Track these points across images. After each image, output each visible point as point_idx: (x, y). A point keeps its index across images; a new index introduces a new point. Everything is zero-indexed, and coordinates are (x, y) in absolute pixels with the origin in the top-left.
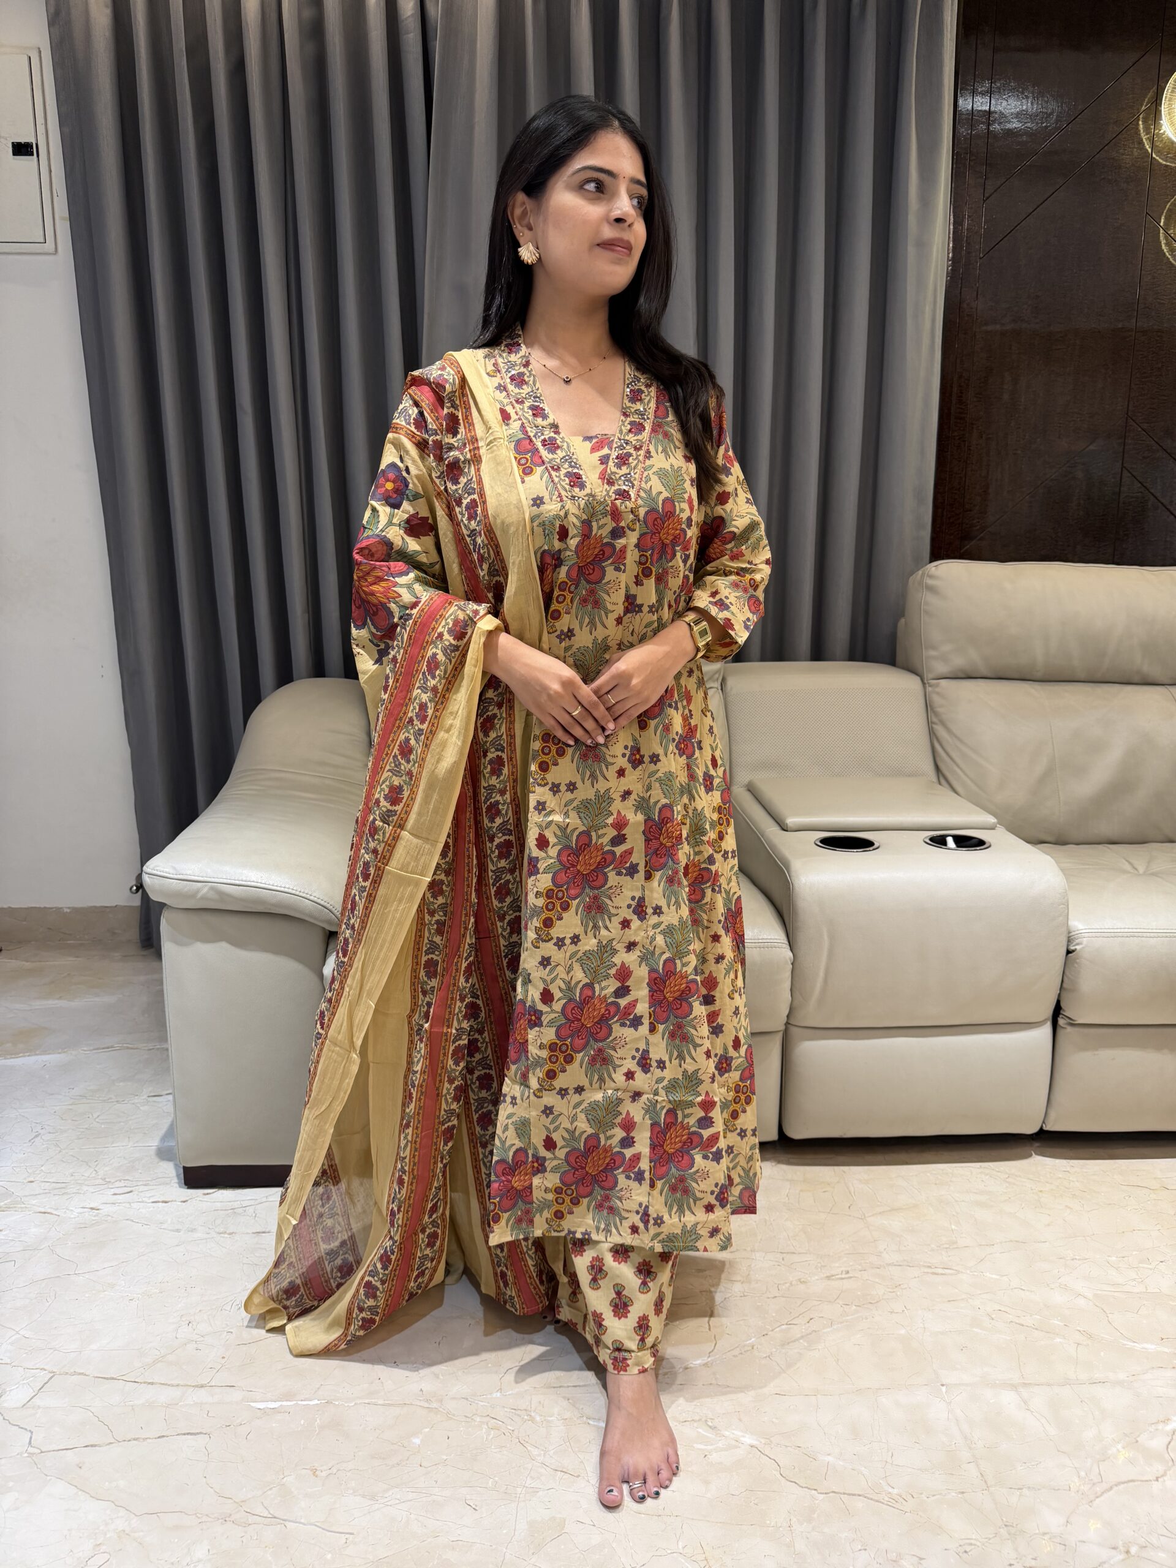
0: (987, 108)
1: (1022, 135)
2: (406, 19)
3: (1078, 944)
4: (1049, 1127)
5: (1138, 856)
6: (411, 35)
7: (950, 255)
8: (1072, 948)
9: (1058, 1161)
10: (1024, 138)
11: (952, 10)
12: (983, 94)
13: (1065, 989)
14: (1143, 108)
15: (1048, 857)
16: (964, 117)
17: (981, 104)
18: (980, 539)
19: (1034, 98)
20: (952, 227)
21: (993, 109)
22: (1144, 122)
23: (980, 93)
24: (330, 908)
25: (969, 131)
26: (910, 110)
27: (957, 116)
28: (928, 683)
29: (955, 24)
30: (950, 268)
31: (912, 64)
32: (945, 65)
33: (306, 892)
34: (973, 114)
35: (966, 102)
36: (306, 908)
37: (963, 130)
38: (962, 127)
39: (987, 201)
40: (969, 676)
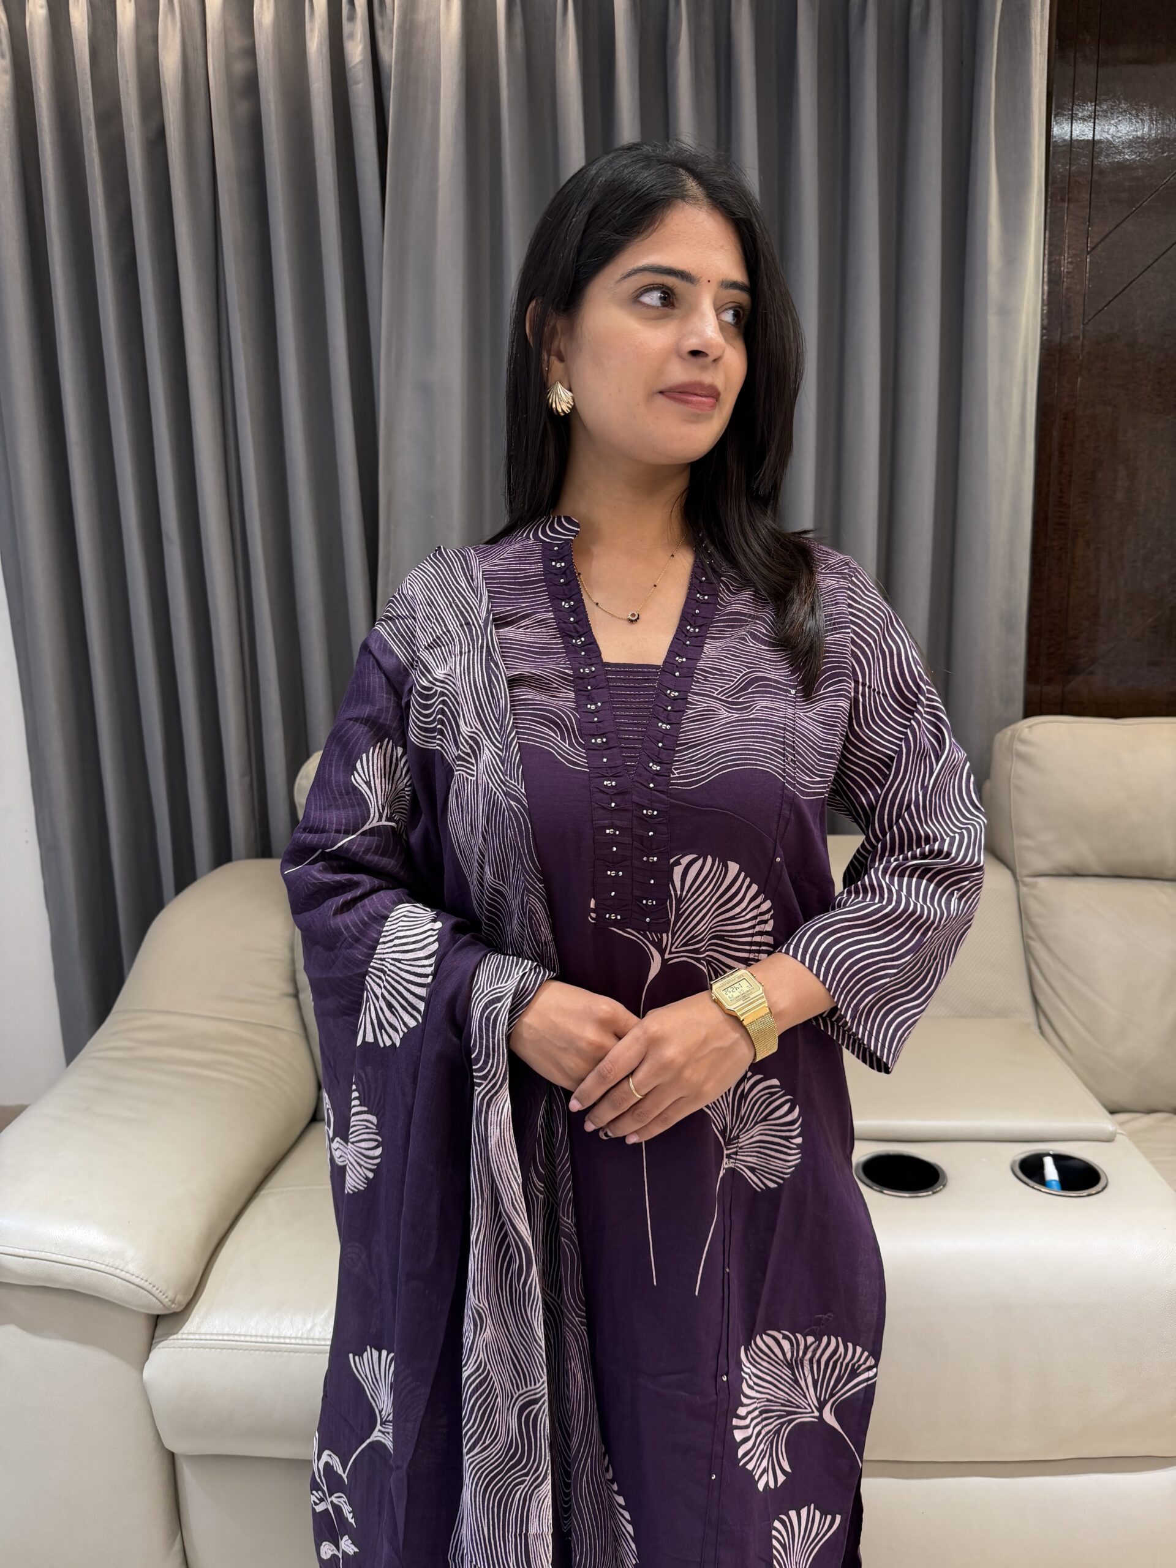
0: (1090, 137)
1: (1136, 169)
2: (354, 67)
6: (360, 86)
7: (1046, 322)
10: (1140, 173)
11: (1042, 17)
12: (1084, 119)
16: (1060, 149)
17: (1082, 131)
18: (1091, 673)
19: (1152, 121)
20: (1046, 288)
21: (1096, 138)
23: (1080, 119)
24: (149, 1287)
25: (1068, 167)
26: (988, 143)
27: (1051, 148)
28: (1022, 881)
29: (1047, 34)
30: (1045, 338)
31: (991, 87)
32: (1034, 86)
33: (116, 1265)
34: (1072, 144)
35: (1062, 130)
36: (115, 1288)
37: (1060, 166)
38: (1058, 163)
39: (1092, 253)
40: (1076, 873)
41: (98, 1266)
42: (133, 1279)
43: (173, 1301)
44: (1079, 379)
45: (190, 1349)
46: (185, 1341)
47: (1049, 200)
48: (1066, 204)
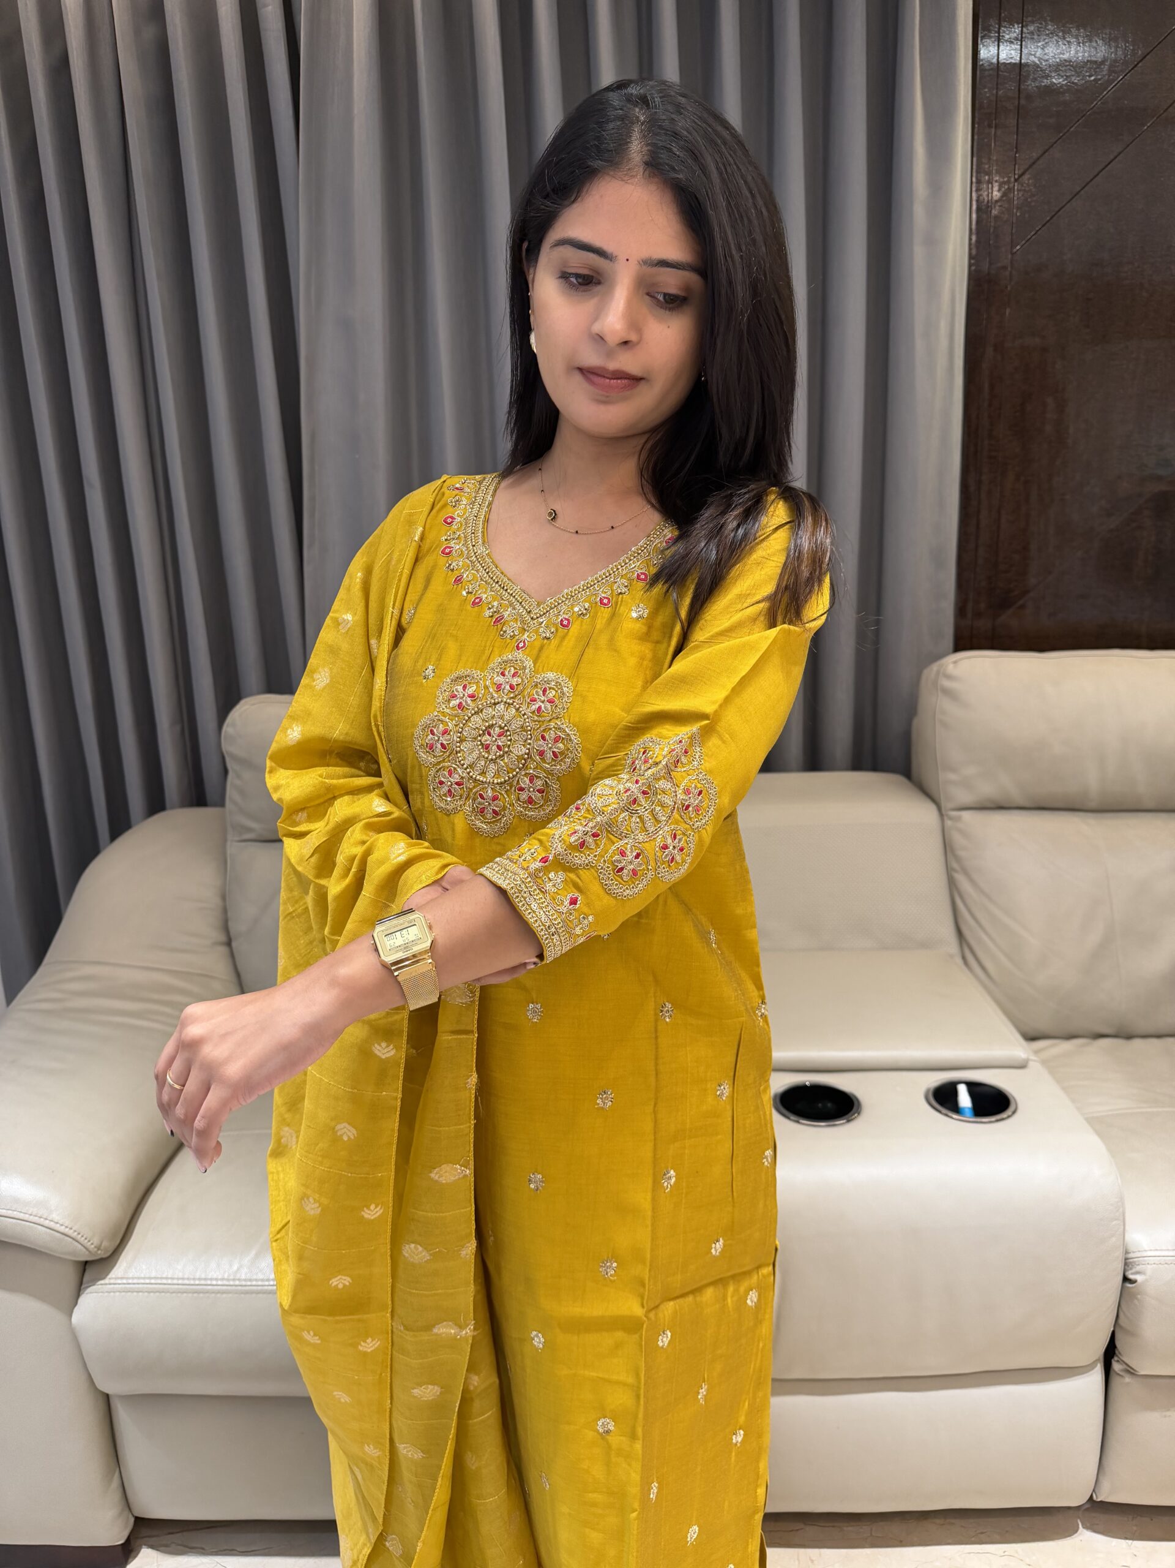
0: (1018, 62)
1: (1063, 93)
3: (1138, 1273)
4: (1100, 1497)
7: (974, 252)
8: (1131, 1277)
10: (1067, 97)
12: (1011, 40)
13: (1121, 1326)
16: (987, 73)
17: (1008, 53)
18: (1023, 607)
20: (974, 216)
21: (1023, 61)
23: (1006, 41)
24: (75, 1235)
25: (995, 92)
27: (978, 72)
28: (947, 815)
30: (973, 268)
33: (40, 1214)
34: (999, 68)
35: (988, 52)
36: (39, 1236)
37: (986, 90)
38: (985, 87)
39: (1021, 179)
40: (1000, 807)
41: (21, 1216)
42: (57, 1227)
43: (99, 1249)
44: (1008, 311)
45: (118, 1294)
46: (112, 1286)
47: (976, 126)
48: (993, 130)
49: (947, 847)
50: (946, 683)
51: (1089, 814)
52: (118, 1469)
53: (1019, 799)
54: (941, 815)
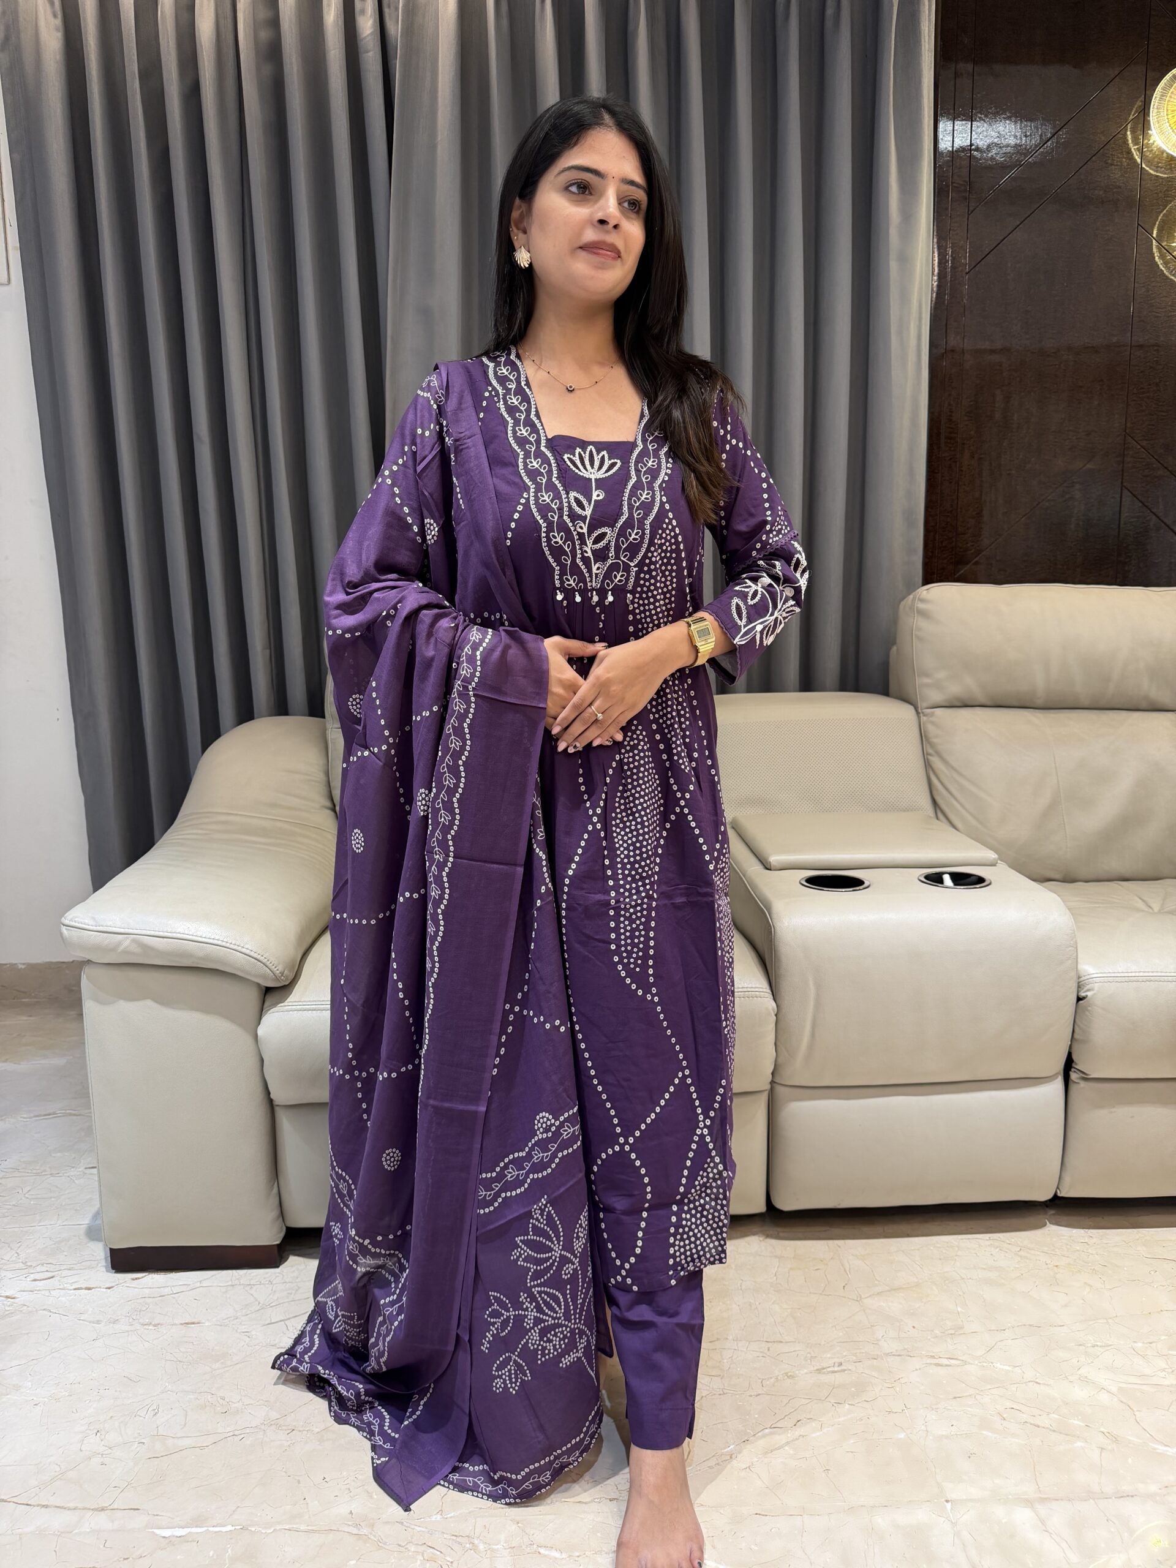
3: (1088, 990)
4: (1063, 1193)
5: (1153, 892)
8: (1082, 994)
9: (1075, 1231)
11: (929, 20)
13: (1076, 1040)
14: (1131, 117)
15: (1054, 895)
18: (976, 563)
22: (1133, 132)
24: (265, 961)
26: (888, 121)
28: (923, 713)
29: (934, 35)
30: (935, 284)
31: (890, 74)
32: (924, 76)
33: (238, 943)
36: (237, 961)
39: (972, 215)
40: (965, 704)
41: (224, 944)
42: (252, 954)
43: (282, 973)
45: (296, 1012)
46: (291, 1007)
49: (923, 737)
50: (921, 606)
51: (1037, 711)
52: (276, 1183)
53: (981, 698)
54: (918, 713)
